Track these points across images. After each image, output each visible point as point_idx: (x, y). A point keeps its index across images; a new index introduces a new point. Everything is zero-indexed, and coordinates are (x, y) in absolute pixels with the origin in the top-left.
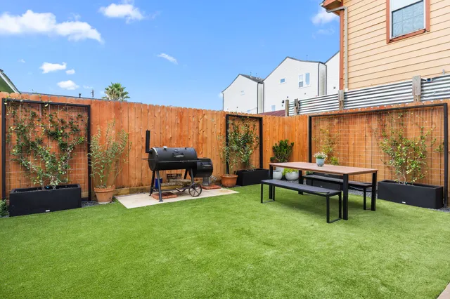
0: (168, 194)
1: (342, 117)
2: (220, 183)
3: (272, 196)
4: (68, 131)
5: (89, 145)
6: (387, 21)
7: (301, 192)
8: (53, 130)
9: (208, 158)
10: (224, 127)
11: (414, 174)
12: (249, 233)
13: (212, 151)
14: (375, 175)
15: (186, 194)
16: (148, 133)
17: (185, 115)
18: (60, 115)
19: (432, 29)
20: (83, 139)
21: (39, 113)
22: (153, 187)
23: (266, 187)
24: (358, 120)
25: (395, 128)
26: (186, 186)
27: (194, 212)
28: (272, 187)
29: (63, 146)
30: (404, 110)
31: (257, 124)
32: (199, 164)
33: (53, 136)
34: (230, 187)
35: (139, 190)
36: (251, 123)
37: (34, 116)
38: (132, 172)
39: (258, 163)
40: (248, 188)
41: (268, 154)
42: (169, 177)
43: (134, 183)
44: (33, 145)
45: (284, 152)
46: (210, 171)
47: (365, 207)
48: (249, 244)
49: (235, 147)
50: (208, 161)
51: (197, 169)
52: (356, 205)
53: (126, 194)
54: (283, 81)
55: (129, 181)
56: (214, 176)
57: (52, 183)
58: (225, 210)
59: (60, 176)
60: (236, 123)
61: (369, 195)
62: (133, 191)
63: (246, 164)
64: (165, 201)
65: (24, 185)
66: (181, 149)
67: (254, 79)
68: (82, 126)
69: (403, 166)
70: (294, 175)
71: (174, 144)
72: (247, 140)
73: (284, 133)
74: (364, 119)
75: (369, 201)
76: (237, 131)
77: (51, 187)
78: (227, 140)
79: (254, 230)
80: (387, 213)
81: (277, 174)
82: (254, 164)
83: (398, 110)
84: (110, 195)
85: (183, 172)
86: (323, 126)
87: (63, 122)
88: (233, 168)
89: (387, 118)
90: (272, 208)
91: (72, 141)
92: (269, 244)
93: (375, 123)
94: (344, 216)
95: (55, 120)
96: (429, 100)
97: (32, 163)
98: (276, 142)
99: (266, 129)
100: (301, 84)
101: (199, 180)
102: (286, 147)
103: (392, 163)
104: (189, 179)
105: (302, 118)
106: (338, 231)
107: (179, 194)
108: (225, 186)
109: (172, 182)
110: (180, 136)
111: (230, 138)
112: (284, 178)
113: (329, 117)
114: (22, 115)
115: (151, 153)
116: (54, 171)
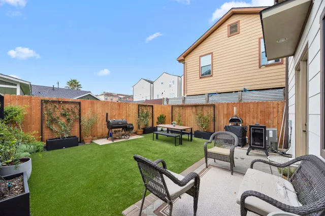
0: (115, 139)
1: (184, 107)
2: (136, 133)
3: (157, 137)
4: (70, 113)
5: (80, 119)
6: (200, 70)
7: (168, 136)
8: (64, 113)
9: (131, 123)
10: (137, 111)
11: (205, 128)
12: (149, 151)
13: (132, 120)
14: (192, 129)
15: (122, 138)
16: (107, 114)
17: (121, 105)
18: (67, 106)
19: (214, 76)
20: (78, 117)
21: (57, 106)
22: (109, 136)
23: (155, 135)
24: (189, 108)
25: (200, 112)
26: (123, 135)
27: (128, 145)
28: (157, 134)
29: (68, 120)
30: (203, 106)
31: (151, 108)
32: (128, 126)
33: (64, 115)
34: (140, 135)
35: (102, 137)
36: (149, 108)
37: (56, 107)
38: (98, 129)
39: (151, 124)
40: (147, 135)
41: (156, 120)
42: (115, 132)
43: (99, 134)
44: (55, 120)
45: (162, 120)
46: (132, 128)
47: (188, 140)
48: (150, 154)
49: (142, 118)
50: (132, 124)
51: (127, 128)
52: (185, 140)
53: (96, 139)
54: (162, 83)
55: (97, 133)
56: (133, 131)
57: (65, 136)
58: (140, 144)
59: (68, 133)
60: (142, 108)
61: (190, 136)
62: (99, 138)
63: (146, 125)
64: (115, 141)
65: (51, 137)
66: (120, 120)
67: (149, 81)
68: (76, 111)
69: (202, 125)
70: (166, 129)
71: (116, 117)
72: (147, 115)
73: (162, 111)
74: (191, 108)
75: (190, 138)
76: (143, 111)
77: (64, 138)
78: (139, 115)
79: (151, 150)
80: (195, 142)
81: (159, 129)
82: (150, 125)
83: (201, 105)
84: (90, 140)
85: (121, 129)
86: (177, 109)
87: (68, 109)
88: (141, 127)
89: (197, 108)
90: (157, 142)
91: (72, 117)
92: (156, 153)
93: (194, 110)
94: (181, 143)
95: (65, 109)
96: (210, 103)
97: (54, 127)
98: (159, 115)
99: (155, 110)
100: (170, 86)
101: (127, 132)
102: (163, 117)
103: (199, 124)
104: (123, 132)
105: (169, 106)
106: (179, 149)
107: (120, 138)
108: (138, 135)
109: (117, 134)
110: (119, 114)
111: (140, 114)
112: (162, 130)
113: (179, 106)
114: (50, 107)
115: (108, 122)
116: (66, 131)
